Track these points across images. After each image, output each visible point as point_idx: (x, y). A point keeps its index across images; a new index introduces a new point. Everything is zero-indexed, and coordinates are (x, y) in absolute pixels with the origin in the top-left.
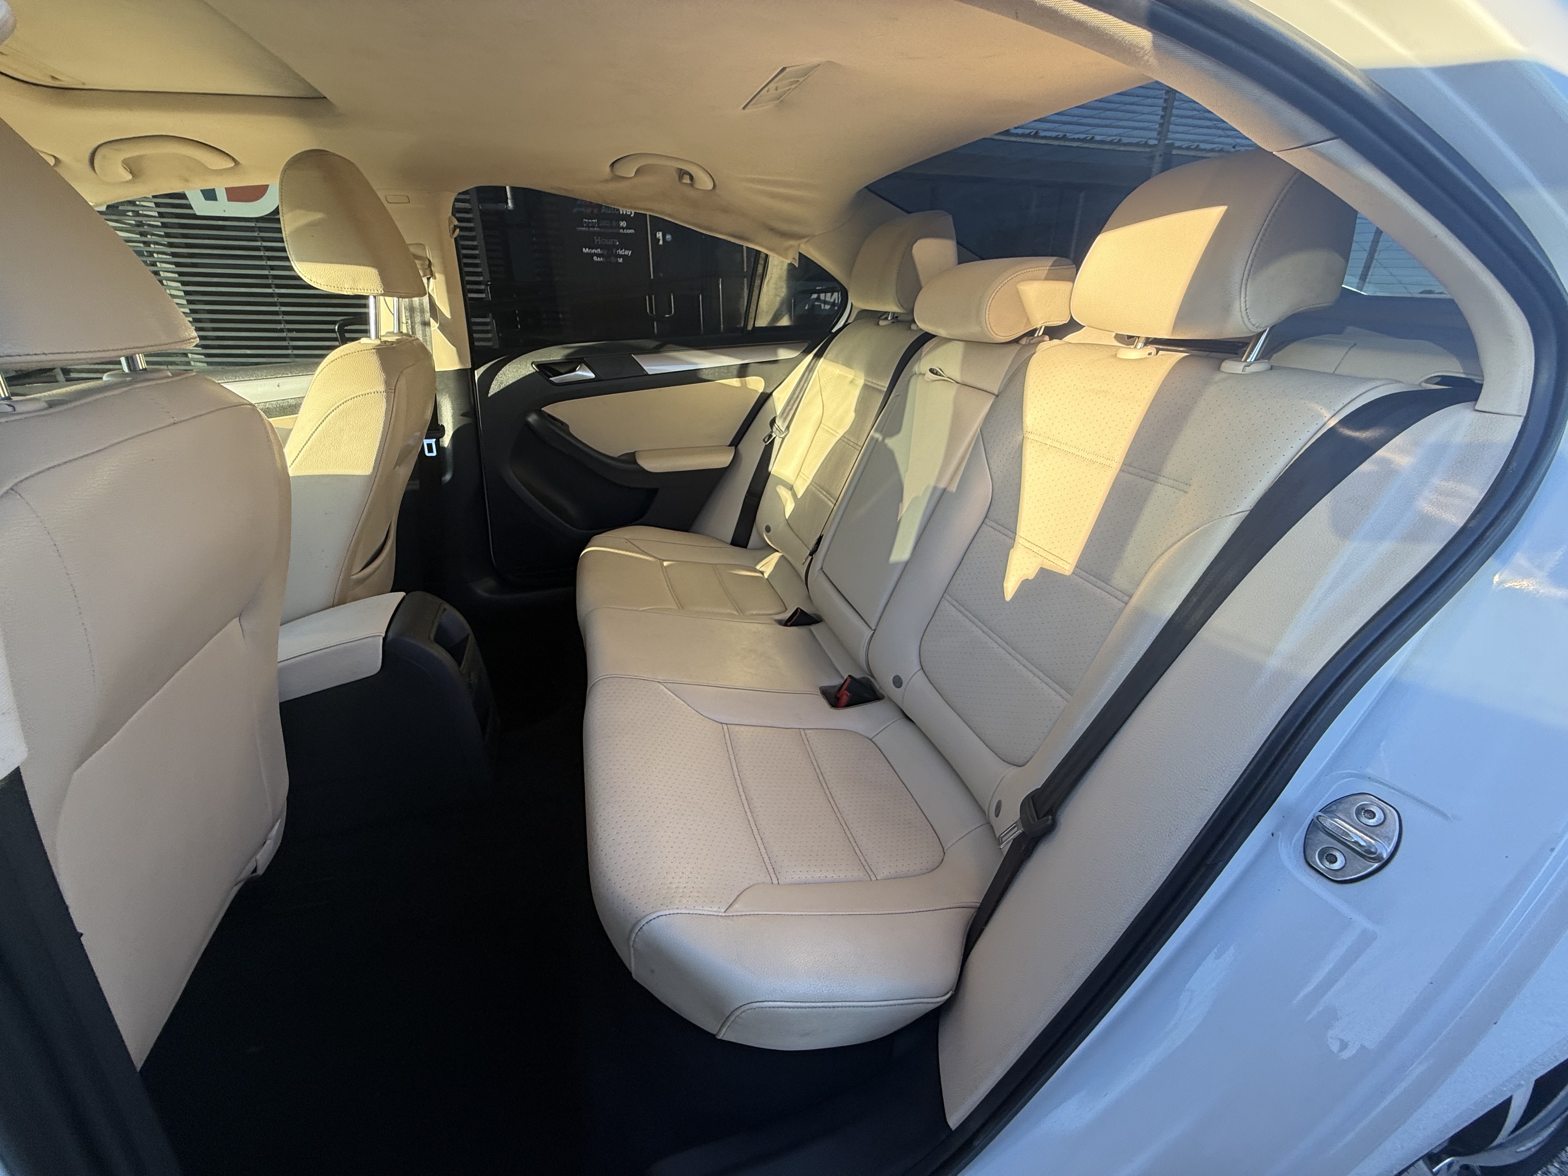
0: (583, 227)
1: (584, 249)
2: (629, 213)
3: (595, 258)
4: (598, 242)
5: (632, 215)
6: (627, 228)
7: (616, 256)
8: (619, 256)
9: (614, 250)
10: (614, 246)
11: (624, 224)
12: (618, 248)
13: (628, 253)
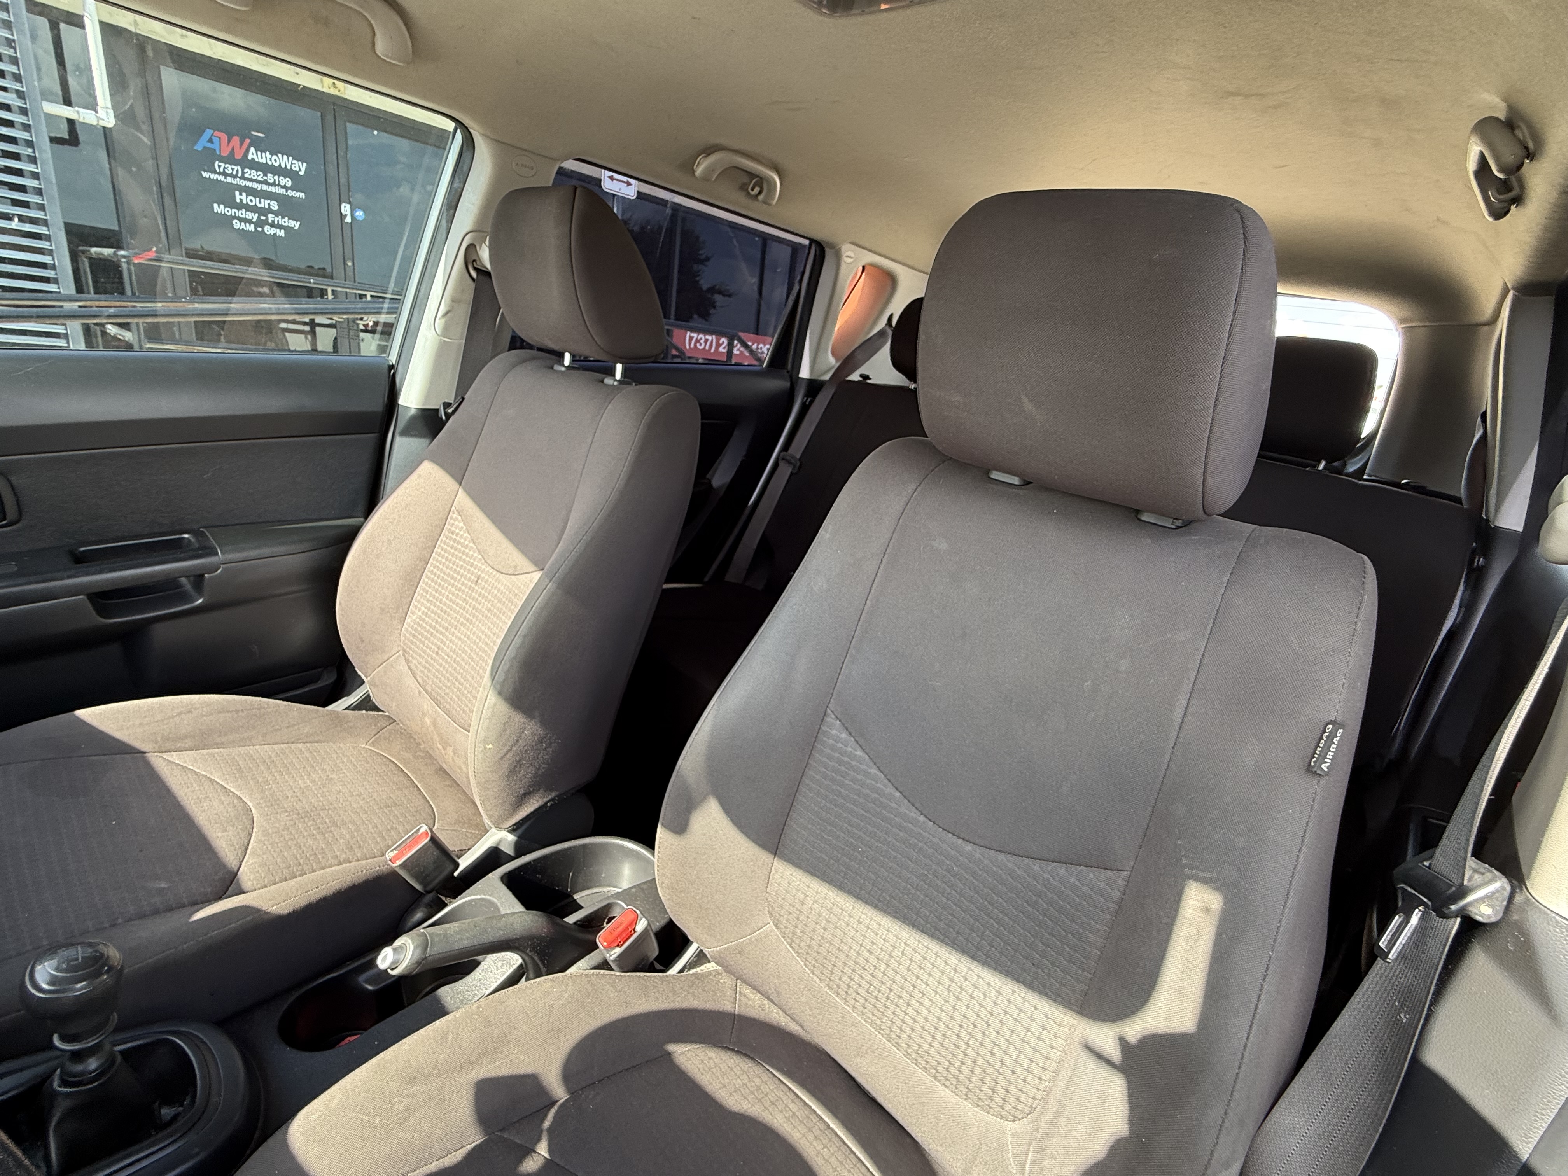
0: (215, 172)
1: (216, 205)
2: (298, 170)
3: (236, 224)
4: (241, 200)
5: (302, 173)
6: (292, 188)
7: (273, 225)
8: (280, 227)
9: (271, 217)
10: (270, 210)
11: (287, 182)
12: (276, 213)
13: (296, 225)
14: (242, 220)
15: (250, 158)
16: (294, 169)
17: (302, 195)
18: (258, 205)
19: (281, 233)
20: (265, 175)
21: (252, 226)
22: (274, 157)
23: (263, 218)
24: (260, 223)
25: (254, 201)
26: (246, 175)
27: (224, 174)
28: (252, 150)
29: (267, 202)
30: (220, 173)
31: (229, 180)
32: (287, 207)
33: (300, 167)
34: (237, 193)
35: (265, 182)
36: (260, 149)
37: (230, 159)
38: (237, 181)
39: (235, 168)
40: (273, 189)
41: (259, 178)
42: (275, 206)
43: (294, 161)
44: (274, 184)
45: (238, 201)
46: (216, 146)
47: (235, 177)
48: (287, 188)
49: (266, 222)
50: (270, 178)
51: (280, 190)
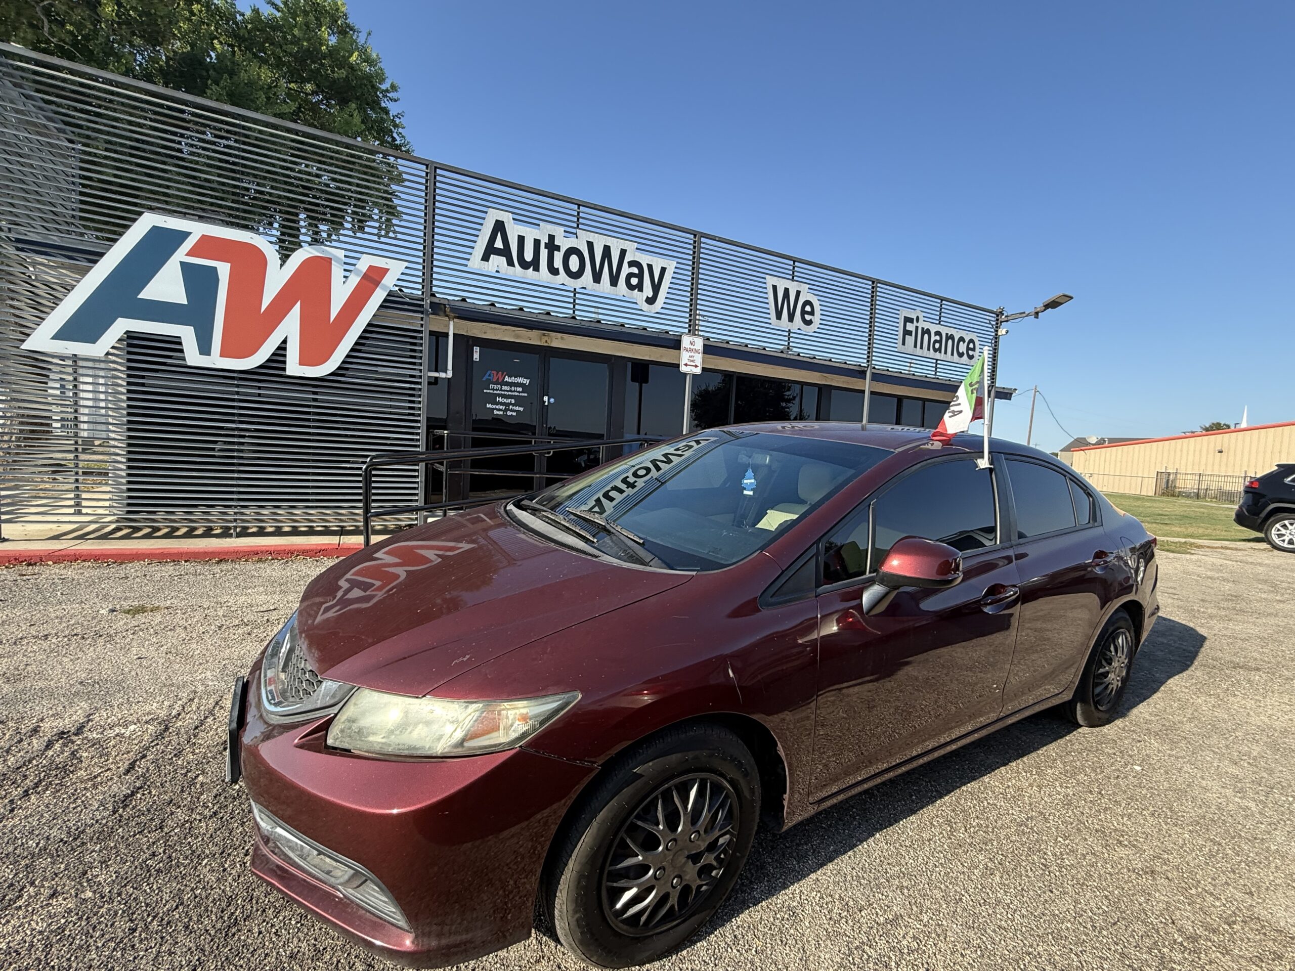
0: (489, 389)
1: (487, 405)
3: (495, 412)
6: (522, 392)
7: (512, 411)
8: (514, 411)
9: (511, 407)
10: (511, 404)
11: (520, 389)
12: (513, 405)
13: (521, 409)
14: (498, 410)
15: (505, 381)
16: (524, 383)
17: (526, 395)
18: (506, 402)
19: (514, 414)
20: (511, 387)
21: (502, 412)
22: (516, 379)
23: (507, 408)
24: (506, 410)
25: (505, 400)
26: (503, 389)
27: (493, 390)
28: (507, 377)
29: (510, 400)
31: (495, 392)
32: (519, 401)
33: (526, 381)
34: (498, 397)
35: (511, 391)
36: (510, 376)
37: (496, 383)
38: (499, 392)
39: (498, 386)
40: (513, 394)
41: (508, 389)
42: (513, 401)
43: (525, 379)
44: (514, 391)
45: (498, 401)
46: (491, 378)
47: (497, 390)
48: (519, 392)
49: (509, 410)
50: (513, 388)
51: (516, 394)
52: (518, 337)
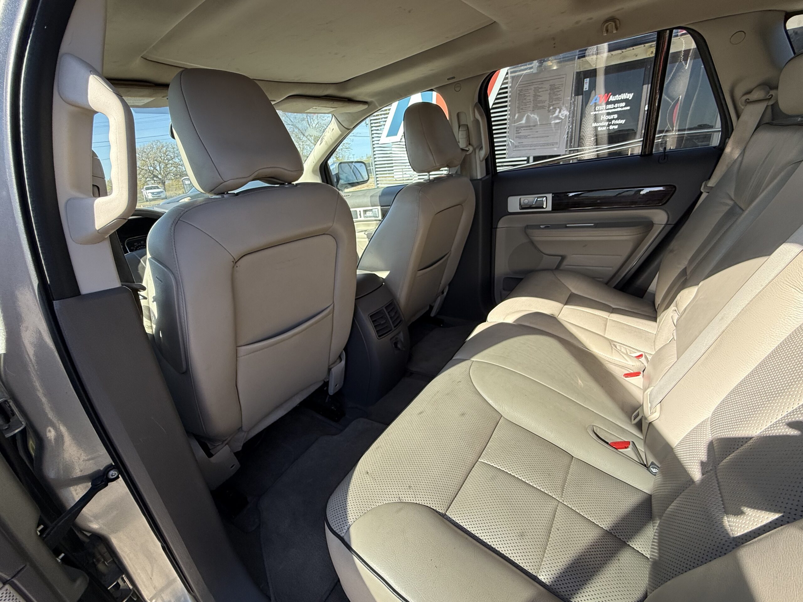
6: (624, 107)
7: (614, 125)
8: (616, 124)
9: (613, 122)
10: (614, 119)
11: (624, 104)
12: (616, 119)
13: (623, 122)
14: (601, 126)
15: (609, 100)
16: (627, 98)
17: (628, 108)
18: (609, 118)
19: (616, 127)
20: (614, 105)
21: (605, 127)
22: (620, 96)
23: (610, 123)
24: (609, 125)
26: (607, 108)
28: (611, 96)
29: (613, 116)
30: (598, 111)
31: (600, 112)
32: (621, 115)
33: (630, 96)
34: (602, 116)
35: (614, 108)
36: (614, 95)
37: (602, 104)
39: (603, 107)
40: (616, 110)
41: (612, 107)
42: (616, 116)
43: (628, 95)
44: (618, 107)
45: (602, 119)
46: (597, 101)
47: (602, 110)
48: (622, 107)
49: (611, 124)
50: (616, 105)
51: (619, 109)
52: (624, 57)
